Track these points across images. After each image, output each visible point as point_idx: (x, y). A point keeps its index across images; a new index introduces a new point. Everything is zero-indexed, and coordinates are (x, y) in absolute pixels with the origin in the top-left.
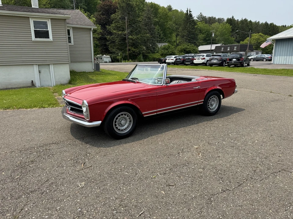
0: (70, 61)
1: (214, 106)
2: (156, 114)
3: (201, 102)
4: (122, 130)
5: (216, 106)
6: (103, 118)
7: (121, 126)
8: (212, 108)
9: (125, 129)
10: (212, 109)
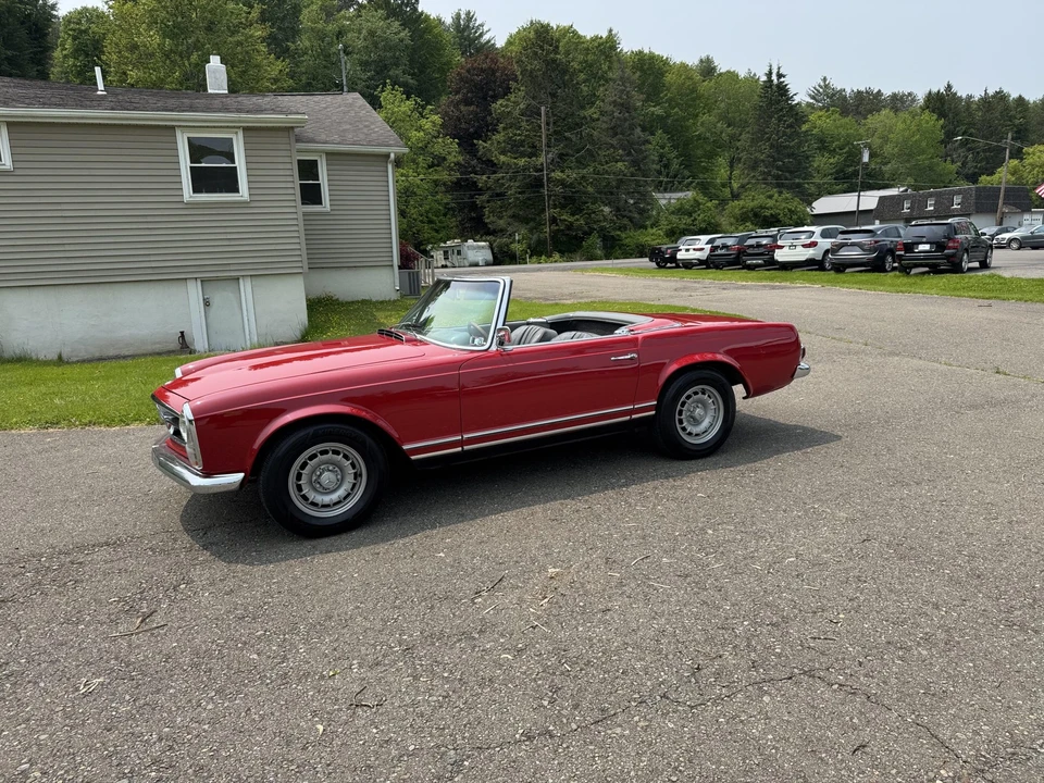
0: (306, 266)
1: (705, 424)
2: (460, 449)
3: (645, 408)
4: (324, 506)
5: (711, 425)
6: (250, 462)
7: (321, 490)
8: (695, 430)
9: (335, 504)
10: (697, 435)
